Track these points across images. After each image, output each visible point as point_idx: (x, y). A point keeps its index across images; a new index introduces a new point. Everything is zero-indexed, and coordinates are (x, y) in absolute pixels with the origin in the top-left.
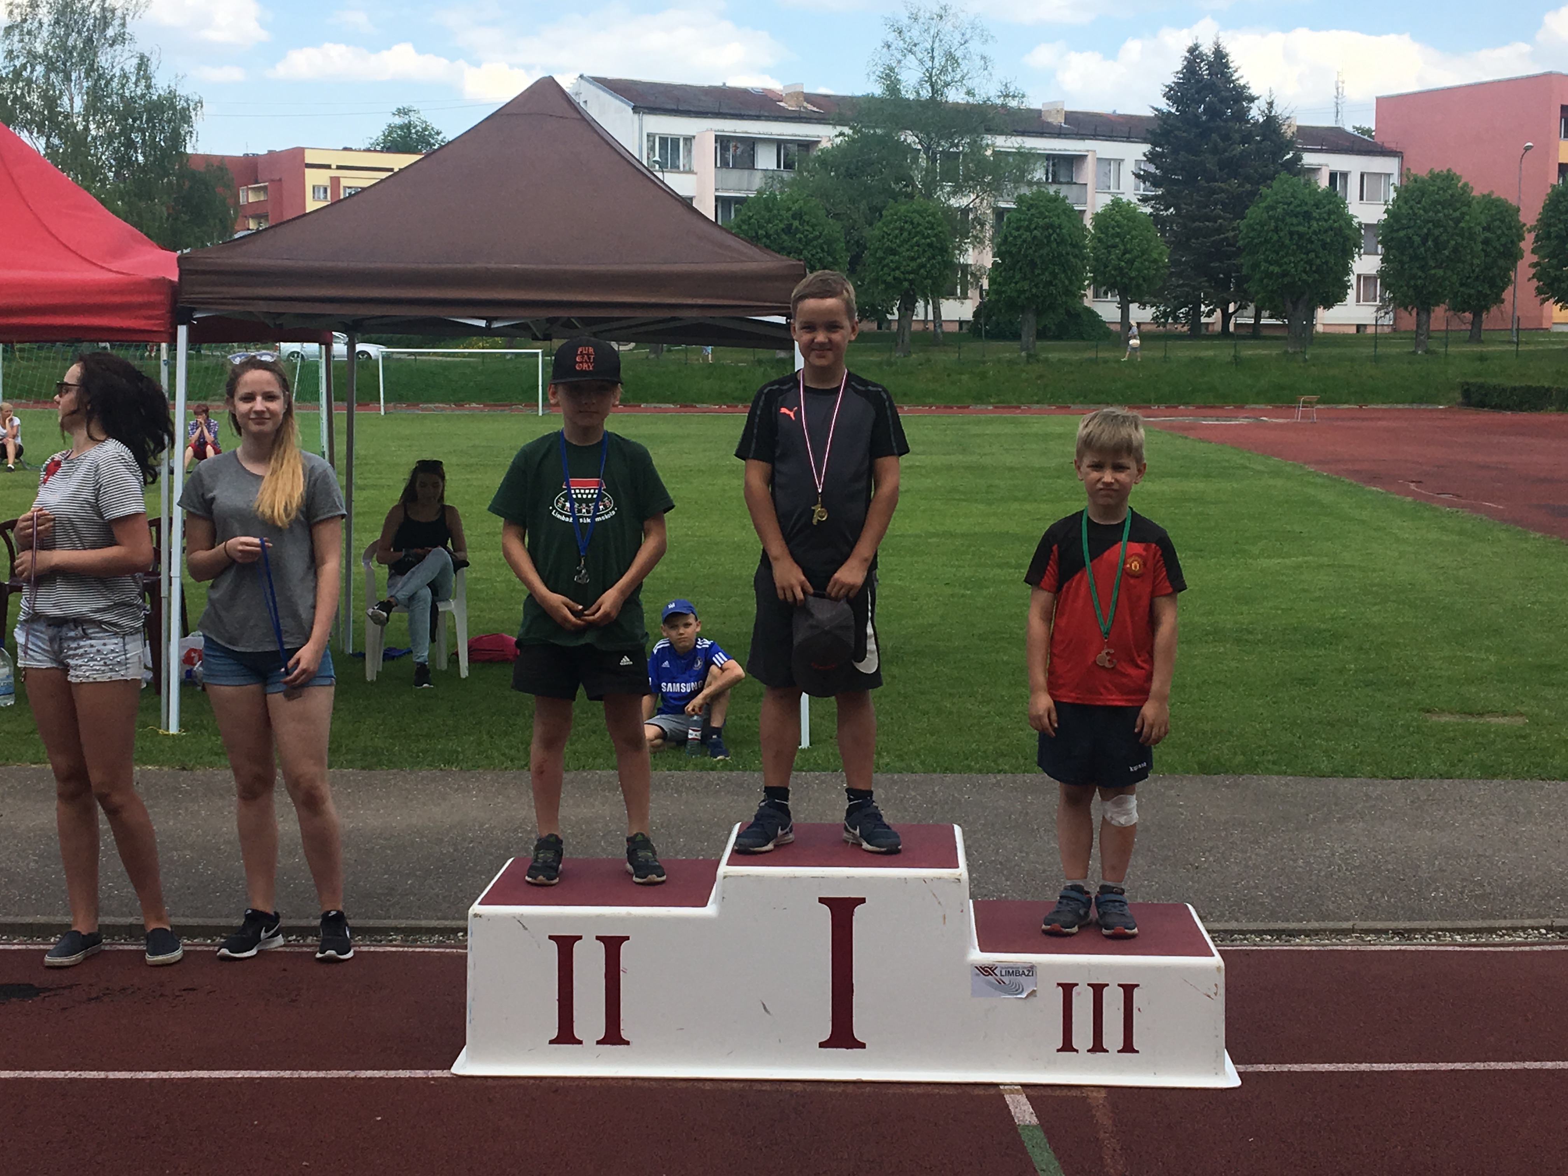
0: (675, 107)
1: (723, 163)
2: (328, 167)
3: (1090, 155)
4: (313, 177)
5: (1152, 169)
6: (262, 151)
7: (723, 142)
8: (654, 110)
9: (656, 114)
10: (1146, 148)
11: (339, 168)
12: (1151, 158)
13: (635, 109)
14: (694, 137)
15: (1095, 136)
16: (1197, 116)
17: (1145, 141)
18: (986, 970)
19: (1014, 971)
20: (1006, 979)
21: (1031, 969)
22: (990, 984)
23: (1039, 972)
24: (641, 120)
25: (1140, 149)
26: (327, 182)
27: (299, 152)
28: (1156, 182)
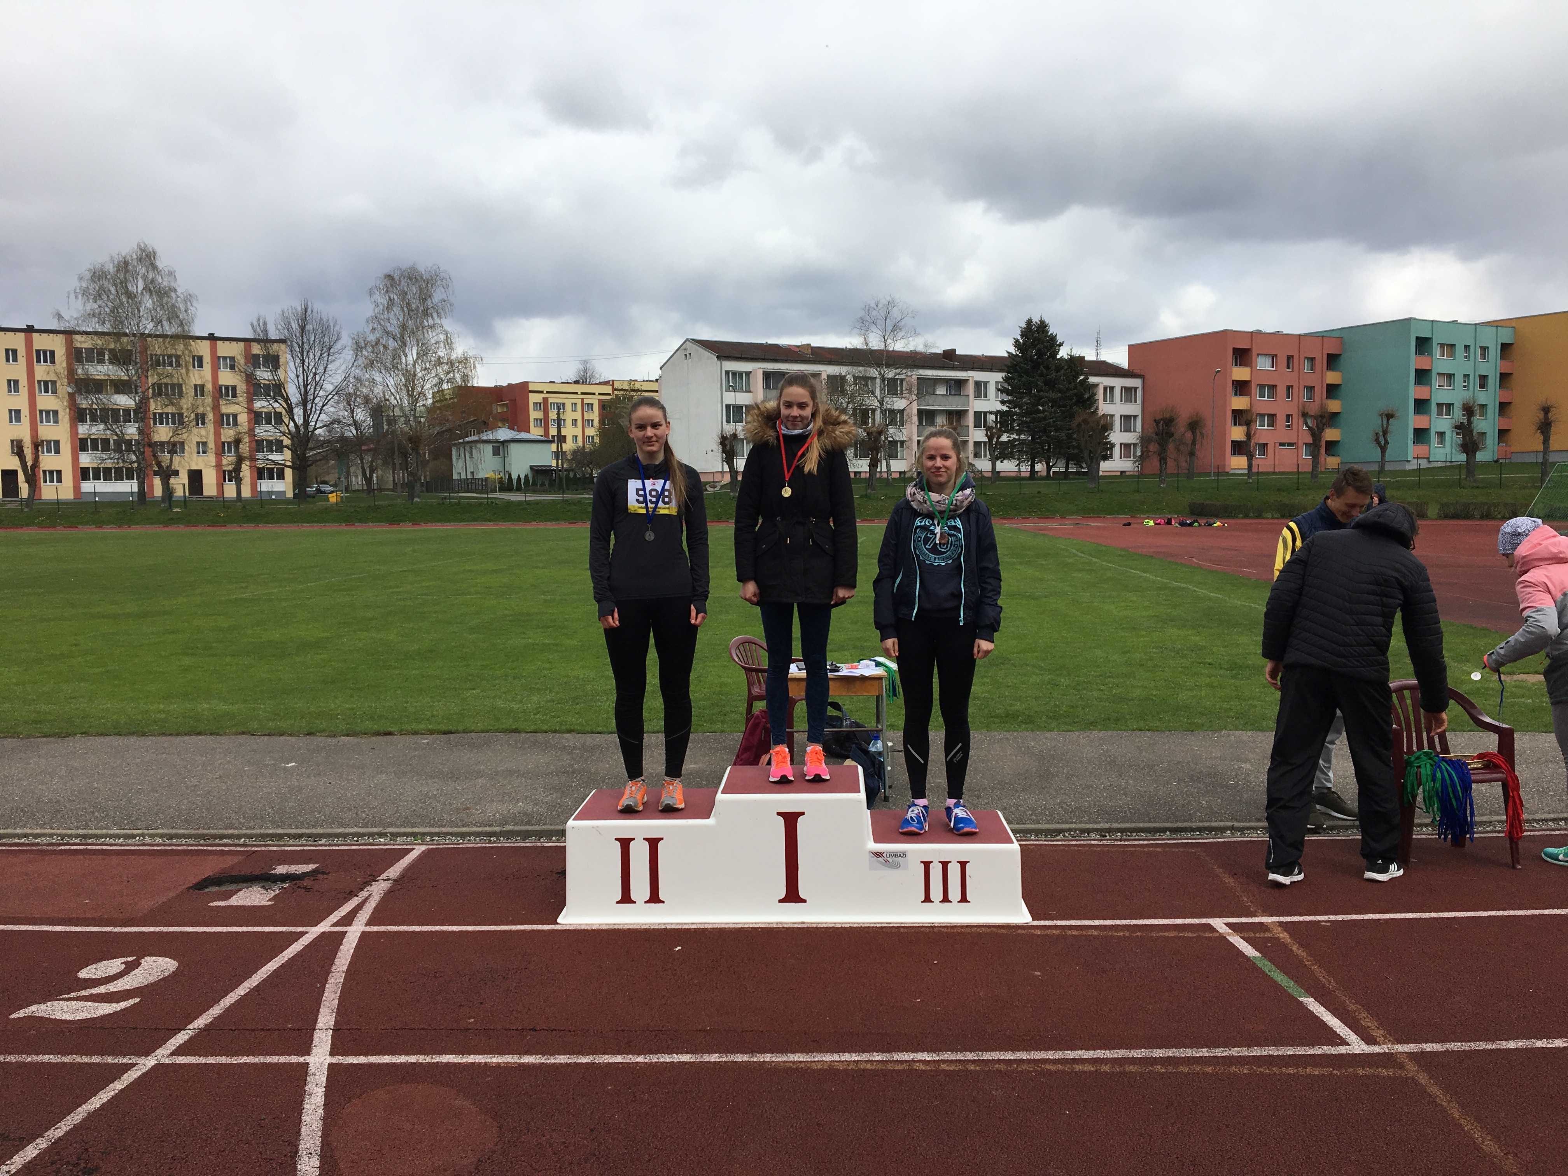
0: (740, 356)
1: (767, 386)
2: (542, 392)
3: (970, 379)
4: (534, 398)
5: (1006, 386)
6: (505, 384)
7: (767, 375)
8: (729, 358)
9: (729, 360)
10: (1003, 374)
11: (548, 392)
12: (1007, 380)
13: (718, 358)
14: (751, 372)
15: (972, 369)
16: (1032, 357)
17: (1001, 371)
18: (878, 854)
19: (894, 855)
20: (890, 859)
21: (903, 855)
22: (879, 862)
23: (908, 855)
24: (721, 364)
25: (999, 376)
26: (541, 401)
27: (525, 384)
28: (1008, 393)
